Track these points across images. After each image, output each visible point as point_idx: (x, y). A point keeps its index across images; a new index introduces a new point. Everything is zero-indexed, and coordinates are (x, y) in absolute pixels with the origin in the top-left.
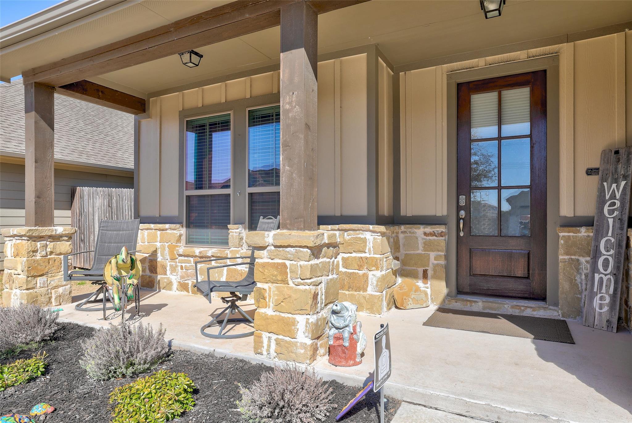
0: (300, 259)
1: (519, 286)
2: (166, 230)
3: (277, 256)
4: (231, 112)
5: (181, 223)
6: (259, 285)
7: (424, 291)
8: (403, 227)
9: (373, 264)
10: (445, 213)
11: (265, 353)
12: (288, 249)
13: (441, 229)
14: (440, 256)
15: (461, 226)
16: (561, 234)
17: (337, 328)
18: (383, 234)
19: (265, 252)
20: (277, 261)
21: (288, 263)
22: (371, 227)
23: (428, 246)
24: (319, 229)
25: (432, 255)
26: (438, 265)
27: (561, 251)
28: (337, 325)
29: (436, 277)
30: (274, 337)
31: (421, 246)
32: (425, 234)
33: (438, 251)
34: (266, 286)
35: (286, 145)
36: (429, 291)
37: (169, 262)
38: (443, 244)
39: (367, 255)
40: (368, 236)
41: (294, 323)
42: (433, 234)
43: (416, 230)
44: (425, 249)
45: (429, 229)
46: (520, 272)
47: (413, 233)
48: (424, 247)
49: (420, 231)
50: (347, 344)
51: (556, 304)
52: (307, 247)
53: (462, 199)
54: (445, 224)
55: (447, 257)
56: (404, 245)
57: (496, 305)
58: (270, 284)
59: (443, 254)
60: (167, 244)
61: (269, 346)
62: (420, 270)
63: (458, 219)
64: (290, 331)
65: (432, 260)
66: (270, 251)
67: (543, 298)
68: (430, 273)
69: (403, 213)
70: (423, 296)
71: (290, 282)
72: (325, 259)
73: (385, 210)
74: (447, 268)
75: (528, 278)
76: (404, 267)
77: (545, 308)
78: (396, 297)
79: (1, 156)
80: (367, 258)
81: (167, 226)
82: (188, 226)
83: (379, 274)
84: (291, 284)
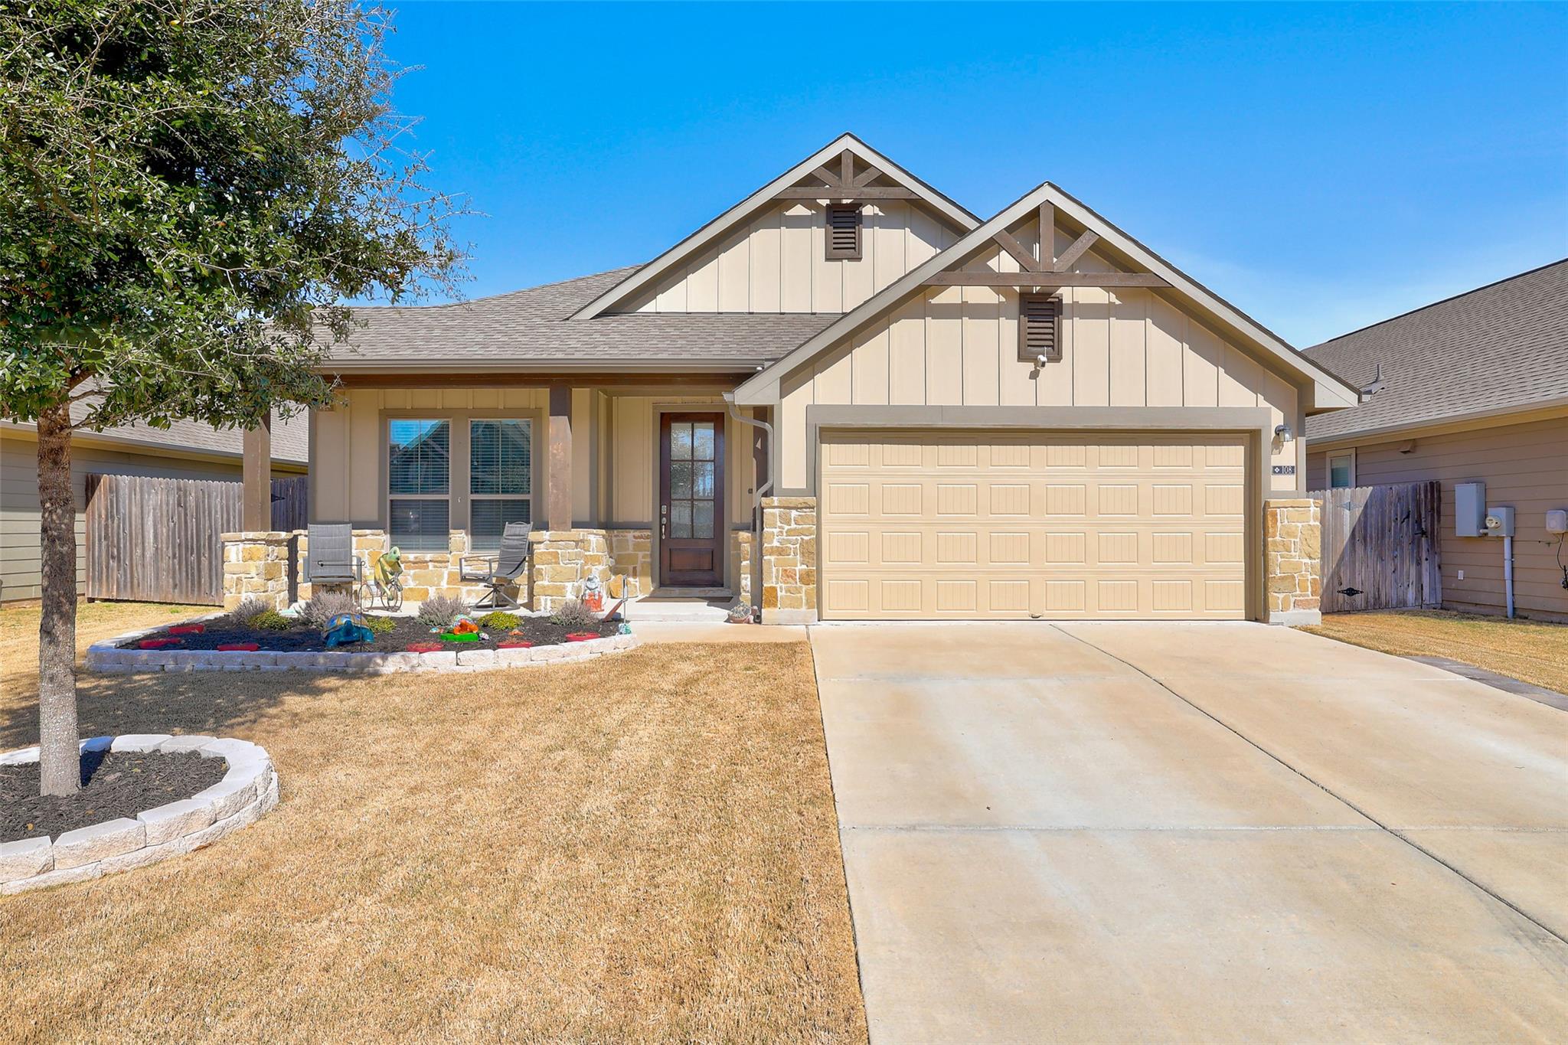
0: (568, 548)
1: (707, 577)
2: (366, 535)
3: (552, 547)
4: (450, 420)
5: (383, 528)
6: (537, 566)
7: (634, 584)
8: (615, 531)
9: (595, 560)
10: (651, 520)
11: (543, 609)
12: (560, 543)
13: (647, 533)
14: (647, 555)
15: (663, 530)
16: (732, 536)
17: (590, 589)
18: (604, 536)
19: (542, 545)
20: (551, 550)
21: (559, 551)
22: (595, 531)
23: (637, 547)
24: (570, 531)
25: (640, 554)
26: (644, 562)
27: (732, 548)
28: (590, 587)
29: (643, 574)
30: (549, 598)
31: (631, 548)
32: (634, 537)
33: (645, 551)
34: (543, 567)
35: (553, 476)
36: (638, 584)
37: (369, 569)
38: (649, 545)
39: (591, 553)
40: (592, 538)
41: (564, 587)
42: (641, 537)
43: (626, 534)
44: (634, 550)
45: (637, 533)
46: (707, 566)
47: (625, 536)
48: (634, 548)
49: (630, 535)
50: (597, 597)
51: (729, 588)
52: (573, 541)
53: (664, 507)
54: (650, 529)
55: (652, 556)
56: (616, 547)
57: (687, 591)
58: (546, 566)
59: (649, 553)
60: (367, 552)
61: (546, 604)
62: (631, 568)
63: (661, 525)
64: (561, 593)
65: (640, 559)
66: (547, 544)
67: (722, 586)
68: (638, 569)
69: (615, 520)
70: (633, 587)
71: (561, 563)
72: (579, 550)
73: (602, 518)
74: (652, 564)
75: (712, 569)
76: (617, 566)
77: (721, 590)
78: (612, 588)
79: (2, 428)
80: (591, 556)
81: (368, 531)
82: (392, 533)
83: (601, 567)
84: (562, 564)
